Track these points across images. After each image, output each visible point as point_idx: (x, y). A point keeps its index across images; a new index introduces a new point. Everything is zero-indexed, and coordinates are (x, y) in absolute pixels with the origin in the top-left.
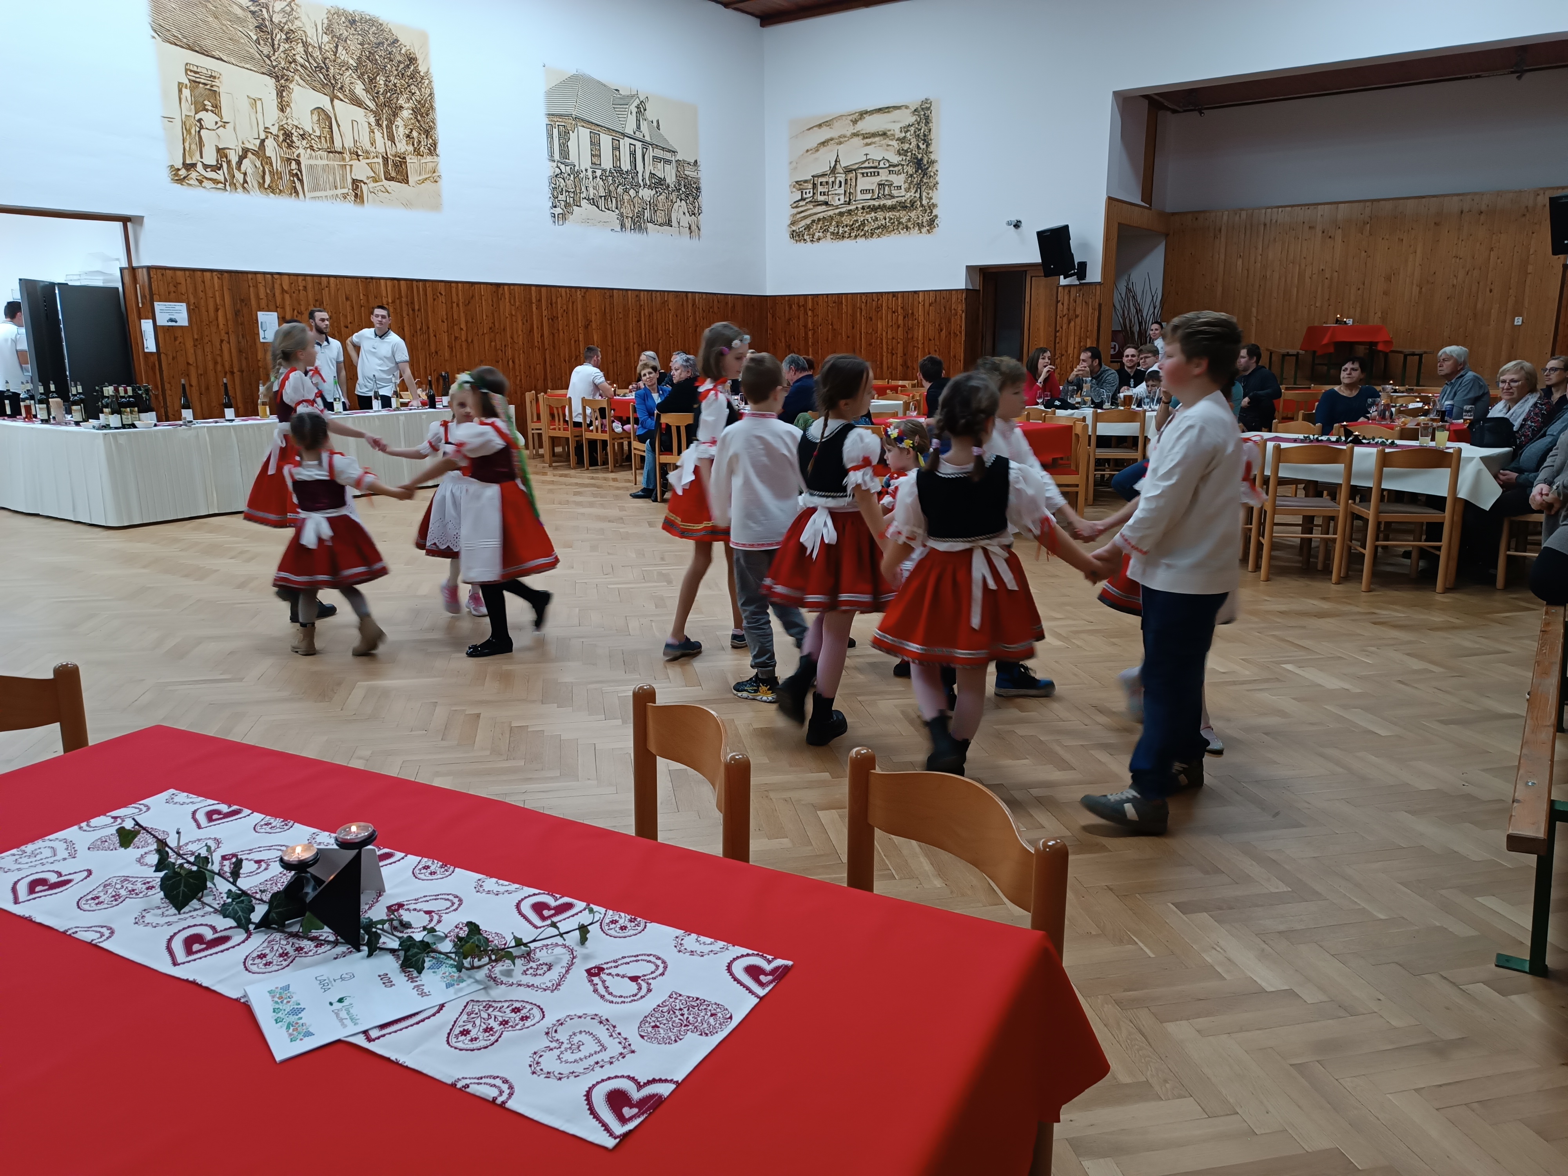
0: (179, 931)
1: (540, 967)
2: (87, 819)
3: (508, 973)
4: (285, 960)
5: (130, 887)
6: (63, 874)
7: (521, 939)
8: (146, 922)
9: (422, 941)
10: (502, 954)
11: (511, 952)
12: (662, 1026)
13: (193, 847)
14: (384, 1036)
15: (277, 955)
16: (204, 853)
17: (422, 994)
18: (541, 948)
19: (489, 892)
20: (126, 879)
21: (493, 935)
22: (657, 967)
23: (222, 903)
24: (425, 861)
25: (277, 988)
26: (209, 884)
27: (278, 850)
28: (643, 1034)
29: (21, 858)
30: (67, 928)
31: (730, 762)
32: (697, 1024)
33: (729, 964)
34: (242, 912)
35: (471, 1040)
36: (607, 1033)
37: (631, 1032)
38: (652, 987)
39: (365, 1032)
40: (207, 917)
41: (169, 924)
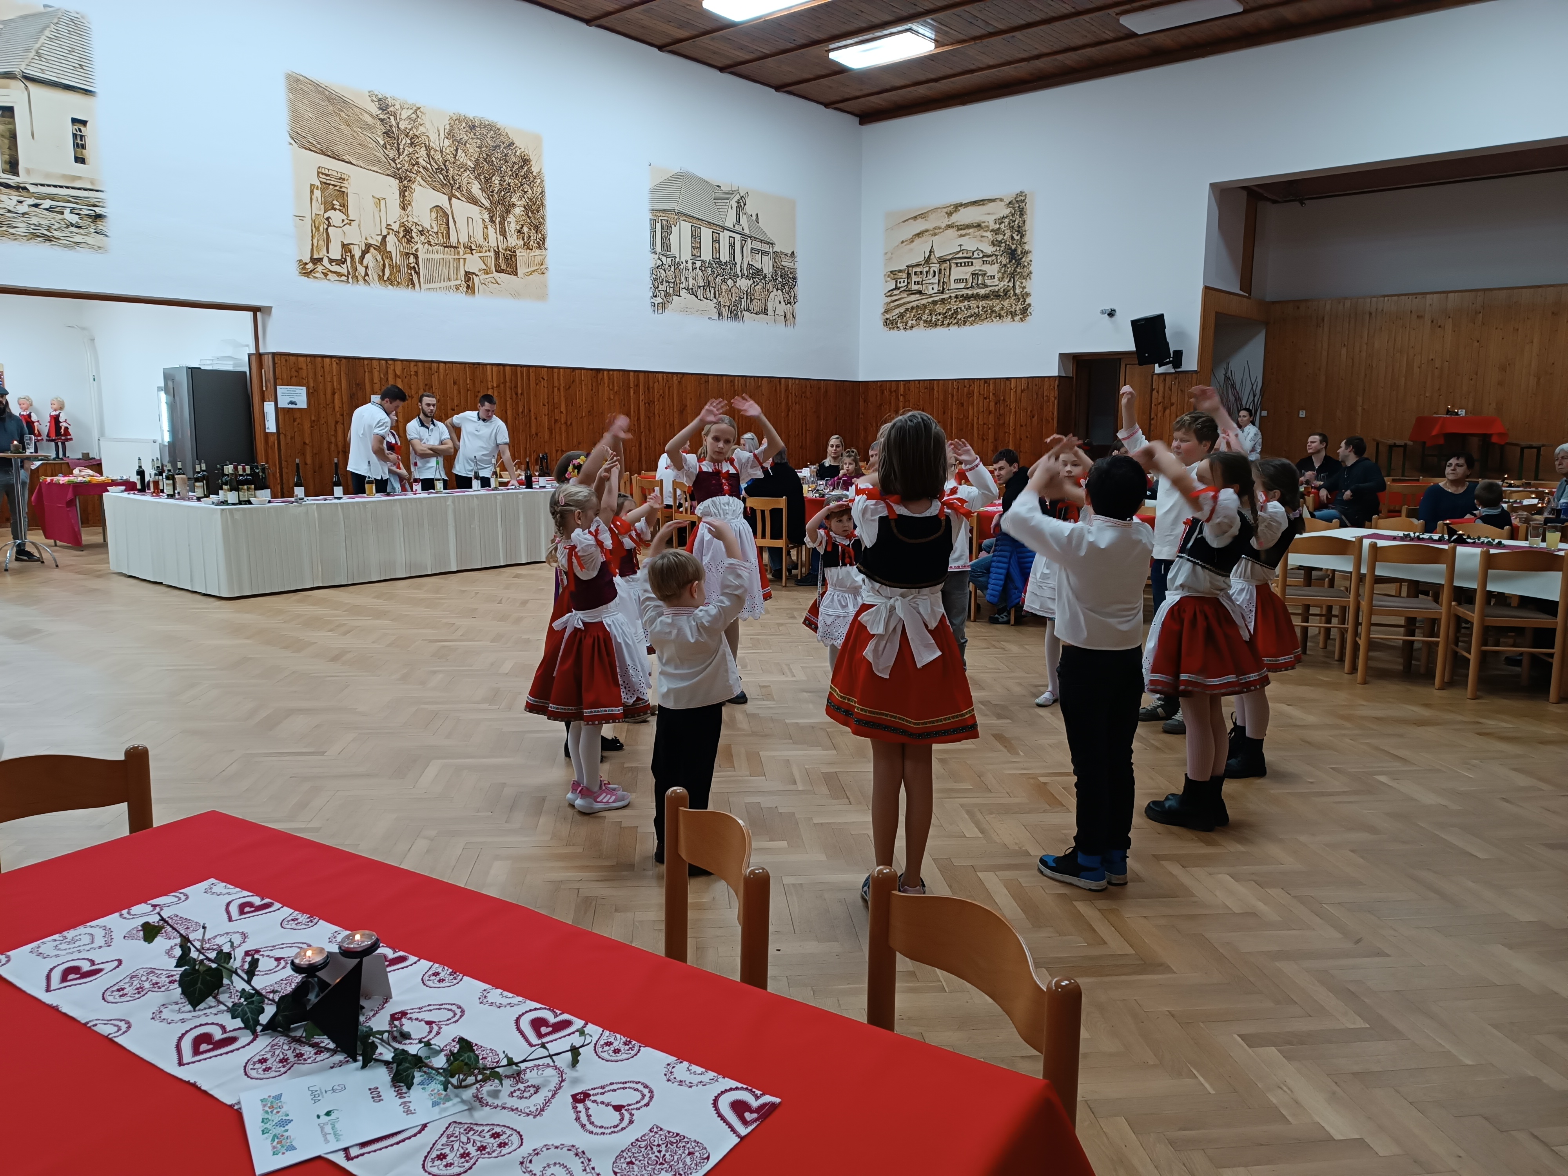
0: (191, 1029)
1: (527, 1090)
2: (129, 906)
3: (495, 1094)
4: (284, 1066)
5: (155, 979)
6: (97, 962)
7: (512, 1058)
8: (162, 1018)
9: (415, 1056)
10: (492, 1074)
11: (498, 1073)
12: (637, 1162)
13: (219, 941)
14: (362, 1155)
15: (278, 1058)
16: (226, 949)
17: (407, 1111)
18: (532, 1069)
19: (491, 1004)
20: (152, 971)
21: (488, 1052)
22: (644, 1096)
23: (237, 1001)
24: (437, 967)
25: (270, 1096)
26: (226, 981)
27: (299, 948)
28: (616, 1170)
29: (61, 944)
30: (88, 1020)
31: (749, 876)
32: (671, 1163)
33: (716, 1097)
34: (251, 1013)
35: (446, 1166)
36: (580, 1167)
37: (605, 1167)
38: (634, 1118)
39: (346, 1150)
40: (219, 1015)
41: (183, 1021)
